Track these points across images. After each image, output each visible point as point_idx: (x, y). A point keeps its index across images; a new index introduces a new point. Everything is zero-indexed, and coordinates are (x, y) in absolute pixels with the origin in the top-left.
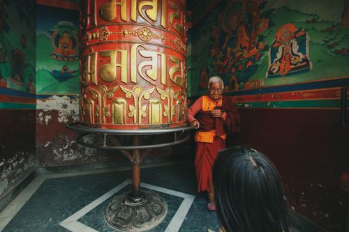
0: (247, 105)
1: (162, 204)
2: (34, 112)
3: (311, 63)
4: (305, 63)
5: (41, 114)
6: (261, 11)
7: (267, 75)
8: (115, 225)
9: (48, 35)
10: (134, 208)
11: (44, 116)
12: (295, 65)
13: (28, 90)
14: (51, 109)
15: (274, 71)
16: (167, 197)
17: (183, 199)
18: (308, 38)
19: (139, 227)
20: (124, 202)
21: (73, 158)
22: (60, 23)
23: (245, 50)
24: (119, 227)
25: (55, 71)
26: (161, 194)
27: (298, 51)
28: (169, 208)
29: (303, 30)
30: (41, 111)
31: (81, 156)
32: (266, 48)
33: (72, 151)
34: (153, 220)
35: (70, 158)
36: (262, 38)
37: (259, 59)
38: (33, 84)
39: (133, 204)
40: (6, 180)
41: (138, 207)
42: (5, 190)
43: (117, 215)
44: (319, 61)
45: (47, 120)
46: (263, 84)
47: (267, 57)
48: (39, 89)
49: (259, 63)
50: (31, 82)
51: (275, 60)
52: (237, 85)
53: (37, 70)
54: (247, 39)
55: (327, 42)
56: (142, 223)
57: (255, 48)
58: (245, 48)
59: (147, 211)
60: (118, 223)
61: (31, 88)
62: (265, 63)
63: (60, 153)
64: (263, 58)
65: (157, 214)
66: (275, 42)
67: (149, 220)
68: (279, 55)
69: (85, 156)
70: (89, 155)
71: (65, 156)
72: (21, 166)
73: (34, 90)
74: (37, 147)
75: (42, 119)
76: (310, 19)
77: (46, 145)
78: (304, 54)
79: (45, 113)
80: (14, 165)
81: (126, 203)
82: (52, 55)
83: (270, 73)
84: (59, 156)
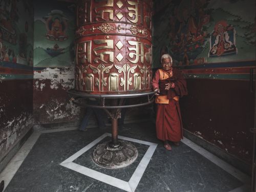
0: (195, 76)
1: (134, 149)
2: (32, 81)
3: (237, 49)
4: (233, 49)
5: (37, 83)
6: (205, 9)
7: (209, 55)
8: (101, 164)
9: (43, 21)
10: (114, 152)
11: (39, 84)
12: (227, 49)
13: (29, 64)
14: (45, 78)
15: (214, 53)
16: (137, 145)
17: (149, 146)
18: (235, 31)
19: (119, 165)
20: (106, 148)
21: (62, 117)
22: (52, 11)
23: (193, 36)
24: (104, 165)
25: (48, 49)
26: (132, 143)
27: (229, 40)
28: (139, 153)
29: (232, 26)
30: (37, 80)
31: (67, 116)
32: (208, 36)
33: (61, 111)
34: (128, 160)
35: (59, 117)
36: (205, 29)
37: (204, 44)
38: (32, 59)
39: (113, 149)
40: (15, 133)
41: (117, 151)
42: (15, 141)
43: (101, 157)
44: (242, 48)
45: (42, 88)
46: (206, 61)
47: (209, 42)
48: (36, 63)
49: (203, 46)
50: (31, 57)
51: (214, 45)
52: (188, 61)
53: (34, 48)
54: (195, 27)
55: (246, 35)
56: (121, 162)
57: (201, 35)
58: (194, 34)
59: (124, 154)
60: (104, 163)
61: (30, 62)
62: (207, 47)
63: (51, 113)
64: (206, 43)
65: (131, 156)
66: (214, 32)
67: (126, 160)
68: (217, 42)
69: (71, 115)
70: (74, 115)
71: (56, 116)
72: (24, 123)
73: (32, 64)
74: (34, 108)
75: (38, 86)
76: (236, 19)
77: (41, 107)
78: (233, 42)
79: (40, 82)
80: (20, 122)
81: (108, 149)
82: (46, 36)
83: (211, 54)
84: (51, 115)
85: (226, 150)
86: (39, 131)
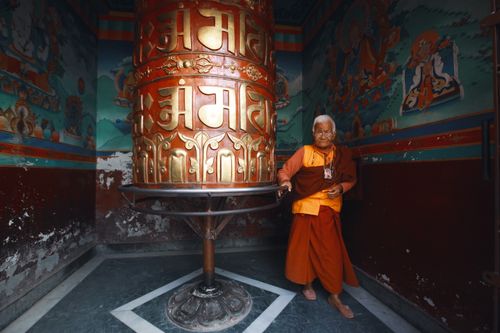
0: (375, 160)
1: (245, 299)
2: (94, 173)
3: (461, 87)
4: (453, 89)
5: (102, 176)
6: (390, 17)
7: (401, 110)
8: (176, 320)
9: (111, 76)
10: (202, 300)
11: (105, 178)
12: (439, 92)
13: (86, 145)
14: (113, 169)
15: (411, 105)
16: (255, 291)
17: (278, 296)
18: (456, 48)
19: (206, 326)
20: (192, 291)
21: (140, 233)
22: (125, 60)
23: (370, 77)
24: (180, 322)
25: (118, 121)
26: (248, 287)
27: (443, 72)
28: (255, 306)
29: (448, 38)
30: (102, 171)
31: (149, 232)
32: (399, 71)
33: (138, 224)
34: (226, 318)
35: (136, 234)
36: (392, 57)
37: (389, 90)
38: (92, 138)
39: (203, 295)
40: (57, 255)
41: (208, 300)
42: (56, 267)
43: (180, 308)
44: (474, 84)
45: (108, 184)
46: (395, 125)
47: (400, 84)
48: (100, 144)
49: (390, 95)
50: (91, 135)
51: (412, 87)
52: (361, 129)
53: (98, 121)
54: (373, 59)
55: (483, 53)
56: (211, 320)
57: (384, 73)
58: (370, 73)
59: (221, 305)
60: (180, 318)
61: (90, 143)
62: (398, 94)
63: (123, 226)
64: (394, 86)
65: (234, 312)
66: (410, 60)
67: (221, 317)
68: (416, 80)
69: (155, 232)
70: (160, 231)
71: (130, 231)
72: (76, 239)
73: (94, 147)
74: (97, 217)
75: (102, 182)
76: (458, 20)
77: (108, 216)
78: (452, 74)
79: (107, 175)
80: (67, 237)
81: (194, 293)
82: (115, 101)
83: (406, 107)
84: (123, 230)
85: (444, 320)
86: (104, 254)
